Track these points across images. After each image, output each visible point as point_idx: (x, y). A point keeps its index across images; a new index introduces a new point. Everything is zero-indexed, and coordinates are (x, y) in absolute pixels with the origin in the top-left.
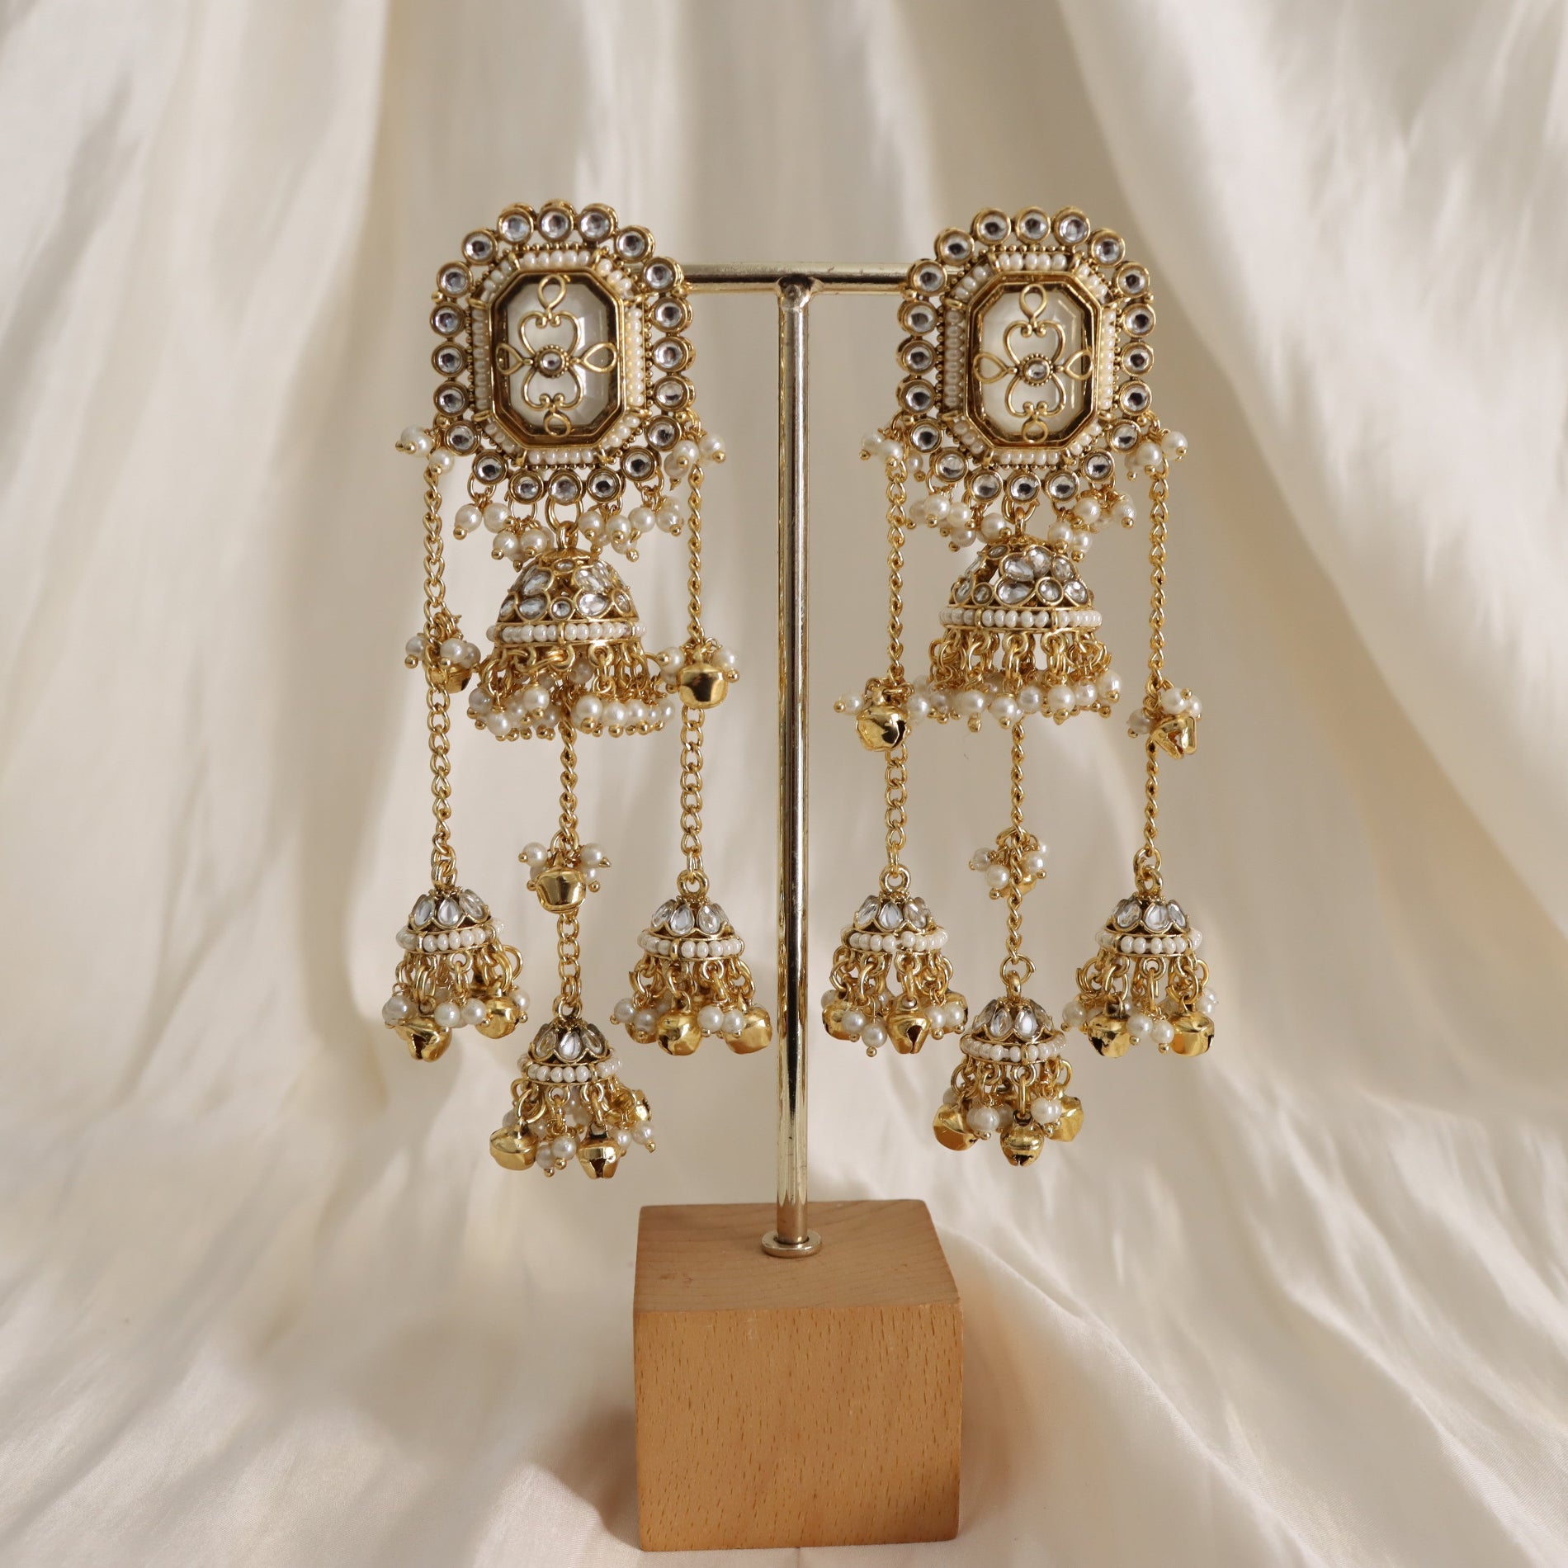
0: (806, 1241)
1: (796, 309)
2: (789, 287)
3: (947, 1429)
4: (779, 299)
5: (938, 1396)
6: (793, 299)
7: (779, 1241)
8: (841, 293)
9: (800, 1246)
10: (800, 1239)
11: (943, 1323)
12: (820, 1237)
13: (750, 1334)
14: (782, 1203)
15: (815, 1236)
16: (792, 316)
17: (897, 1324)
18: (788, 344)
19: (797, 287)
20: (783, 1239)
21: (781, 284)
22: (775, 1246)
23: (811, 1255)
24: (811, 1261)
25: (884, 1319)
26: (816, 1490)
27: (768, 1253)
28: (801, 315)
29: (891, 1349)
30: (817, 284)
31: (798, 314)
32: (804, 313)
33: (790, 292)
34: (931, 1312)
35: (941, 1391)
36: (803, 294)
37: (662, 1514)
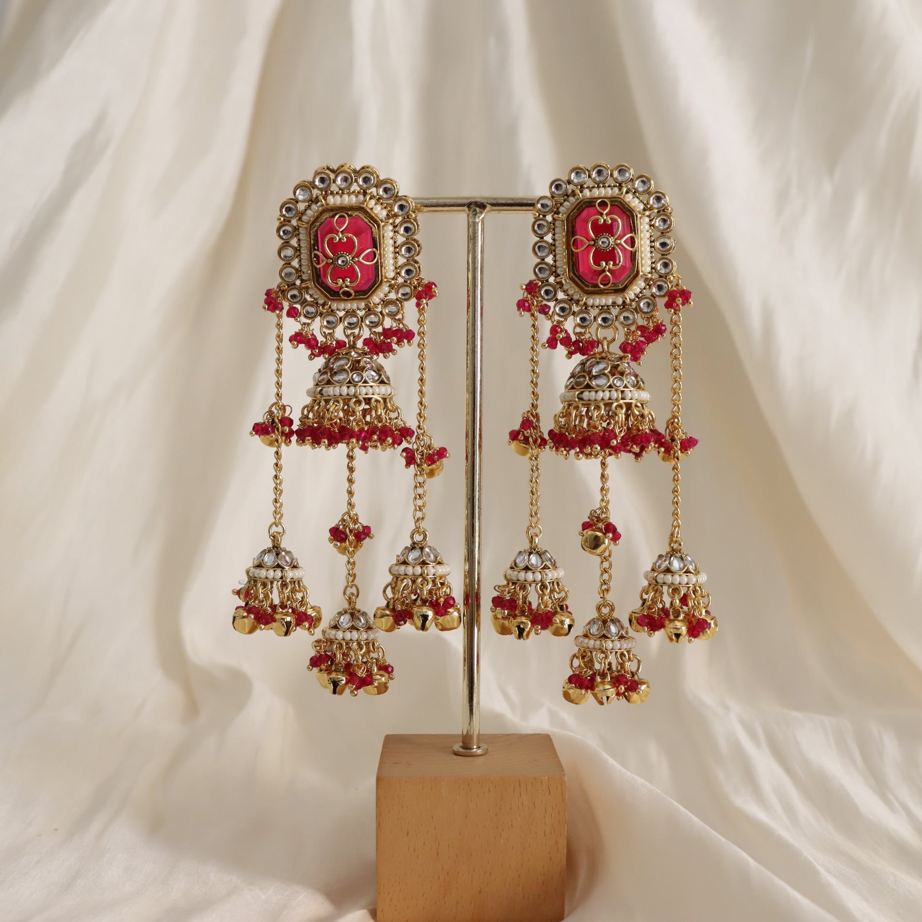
0: (479, 748)
1: (477, 221)
2: (473, 209)
3: (558, 852)
4: (468, 216)
5: (552, 832)
6: (475, 215)
7: (463, 748)
8: (501, 212)
9: (475, 750)
10: (475, 747)
11: (555, 788)
12: (486, 746)
13: (443, 791)
15: (484, 746)
16: (475, 225)
17: (528, 788)
18: (472, 239)
19: (478, 210)
20: (466, 746)
21: (469, 207)
22: (461, 750)
23: (481, 755)
24: (481, 758)
25: (521, 785)
27: (456, 754)
28: (480, 224)
29: (525, 803)
30: (489, 207)
31: (478, 224)
32: (482, 223)
33: (473, 212)
34: (548, 781)
35: (554, 829)
36: (481, 213)
37: (391, 900)
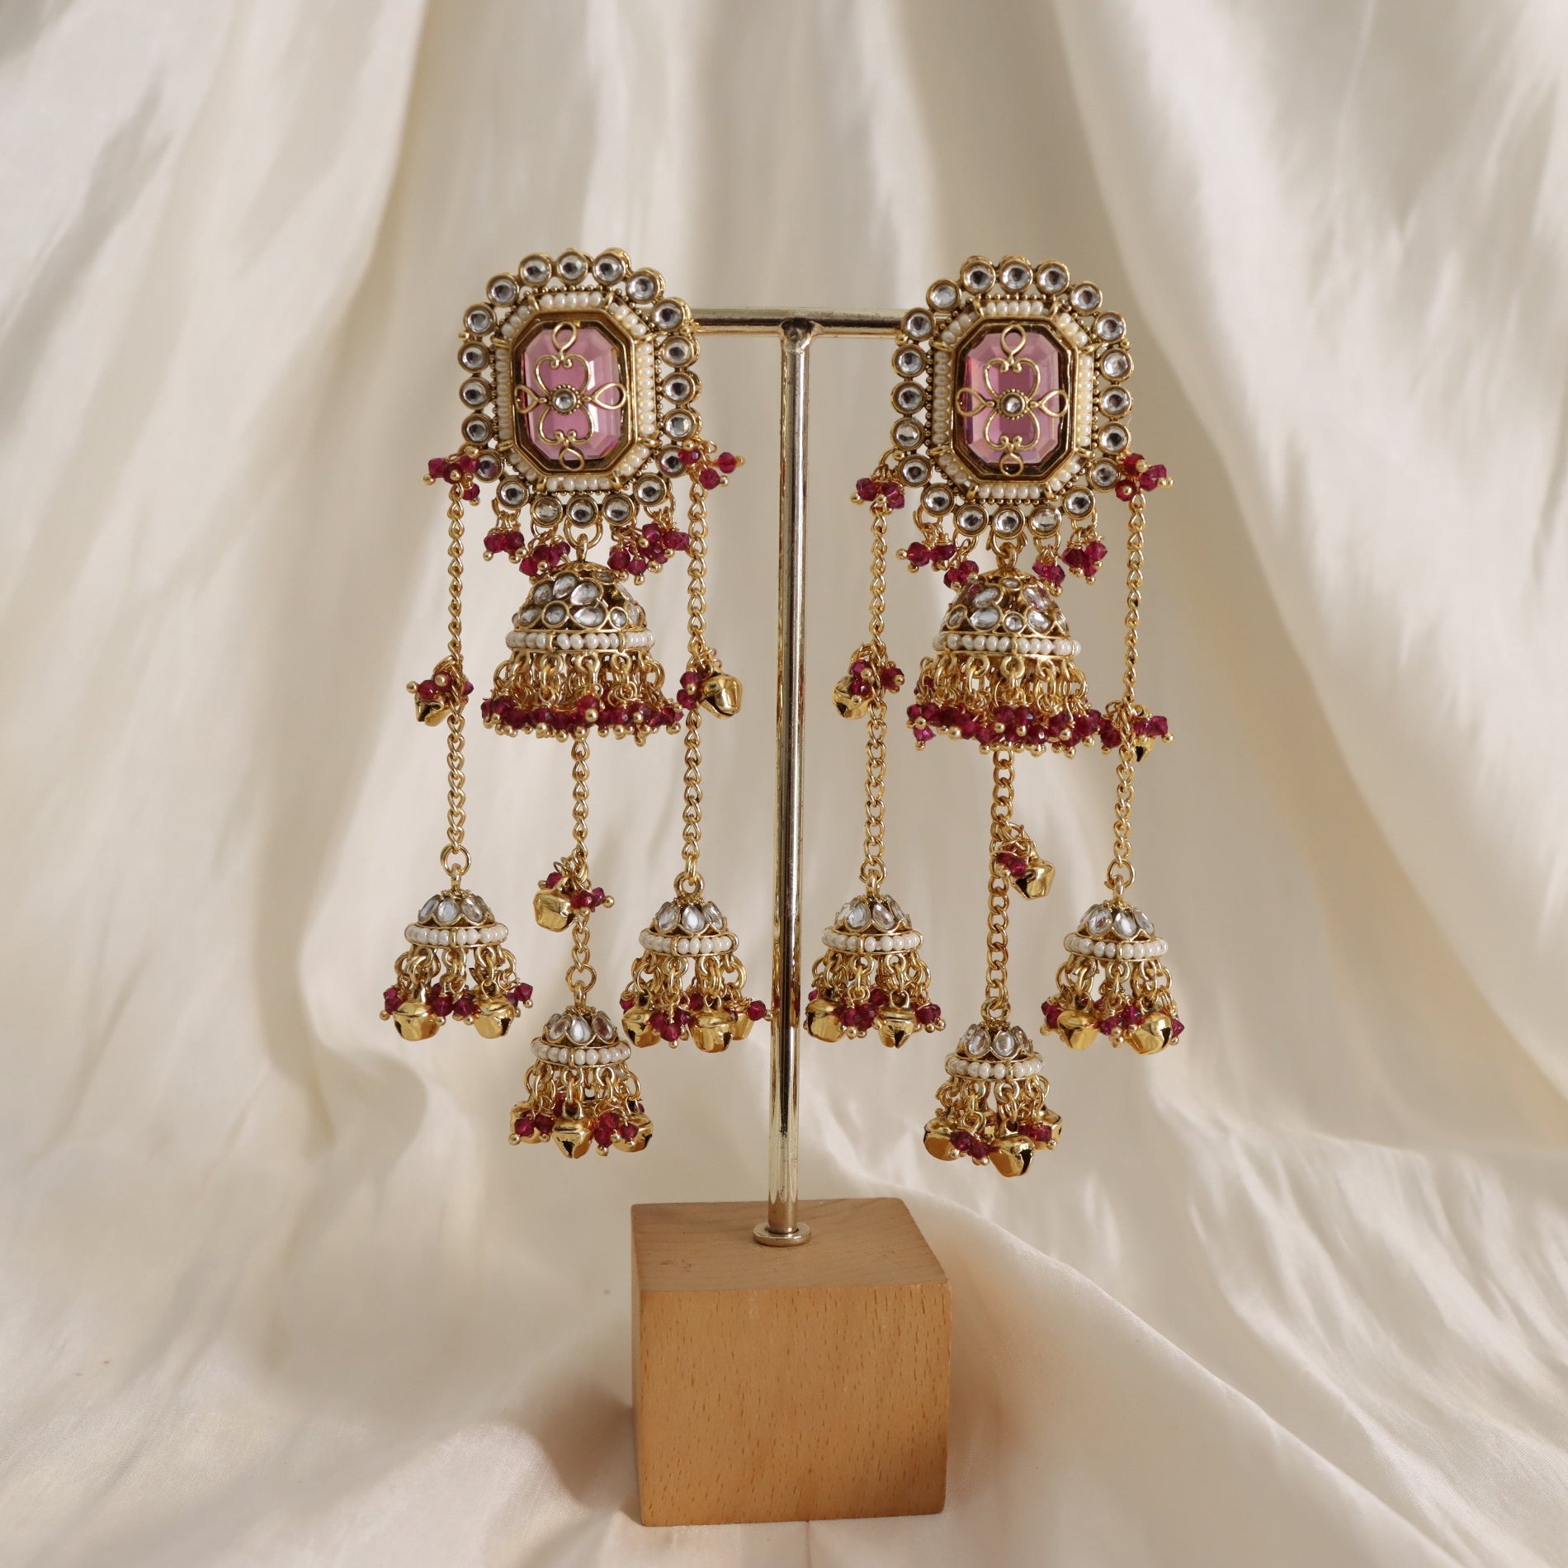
0: (796, 1231)
1: (798, 350)
2: (792, 329)
3: (936, 1404)
4: (782, 341)
5: (927, 1372)
6: (795, 341)
7: (771, 1231)
8: (839, 336)
9: (790, 1236)
10: (790, 1230)
11: (933, 1301)
12: (809, 1228)
13: (750, 1312)
14: (773, 1200)
15: (805, 1228)
16: (794, 357)
17: (889, 1303)
18: (789, 383)
19: (799, 331)
20: (774, 1229)
21: (783, 327)
22: (767, 1235)
23: (801, 1244)
24: (802, 1249)
25: (878, 1299)
26: (811, 1465)
27: (760, 1242)
28: (802, 357)
29: (884, 1327)
30: (817, 327)
31: (799, 355)
32: (805, 354)
33: (792, 335)
35: (930, 1368)
36: (805, 336)
37: (665, 1489)
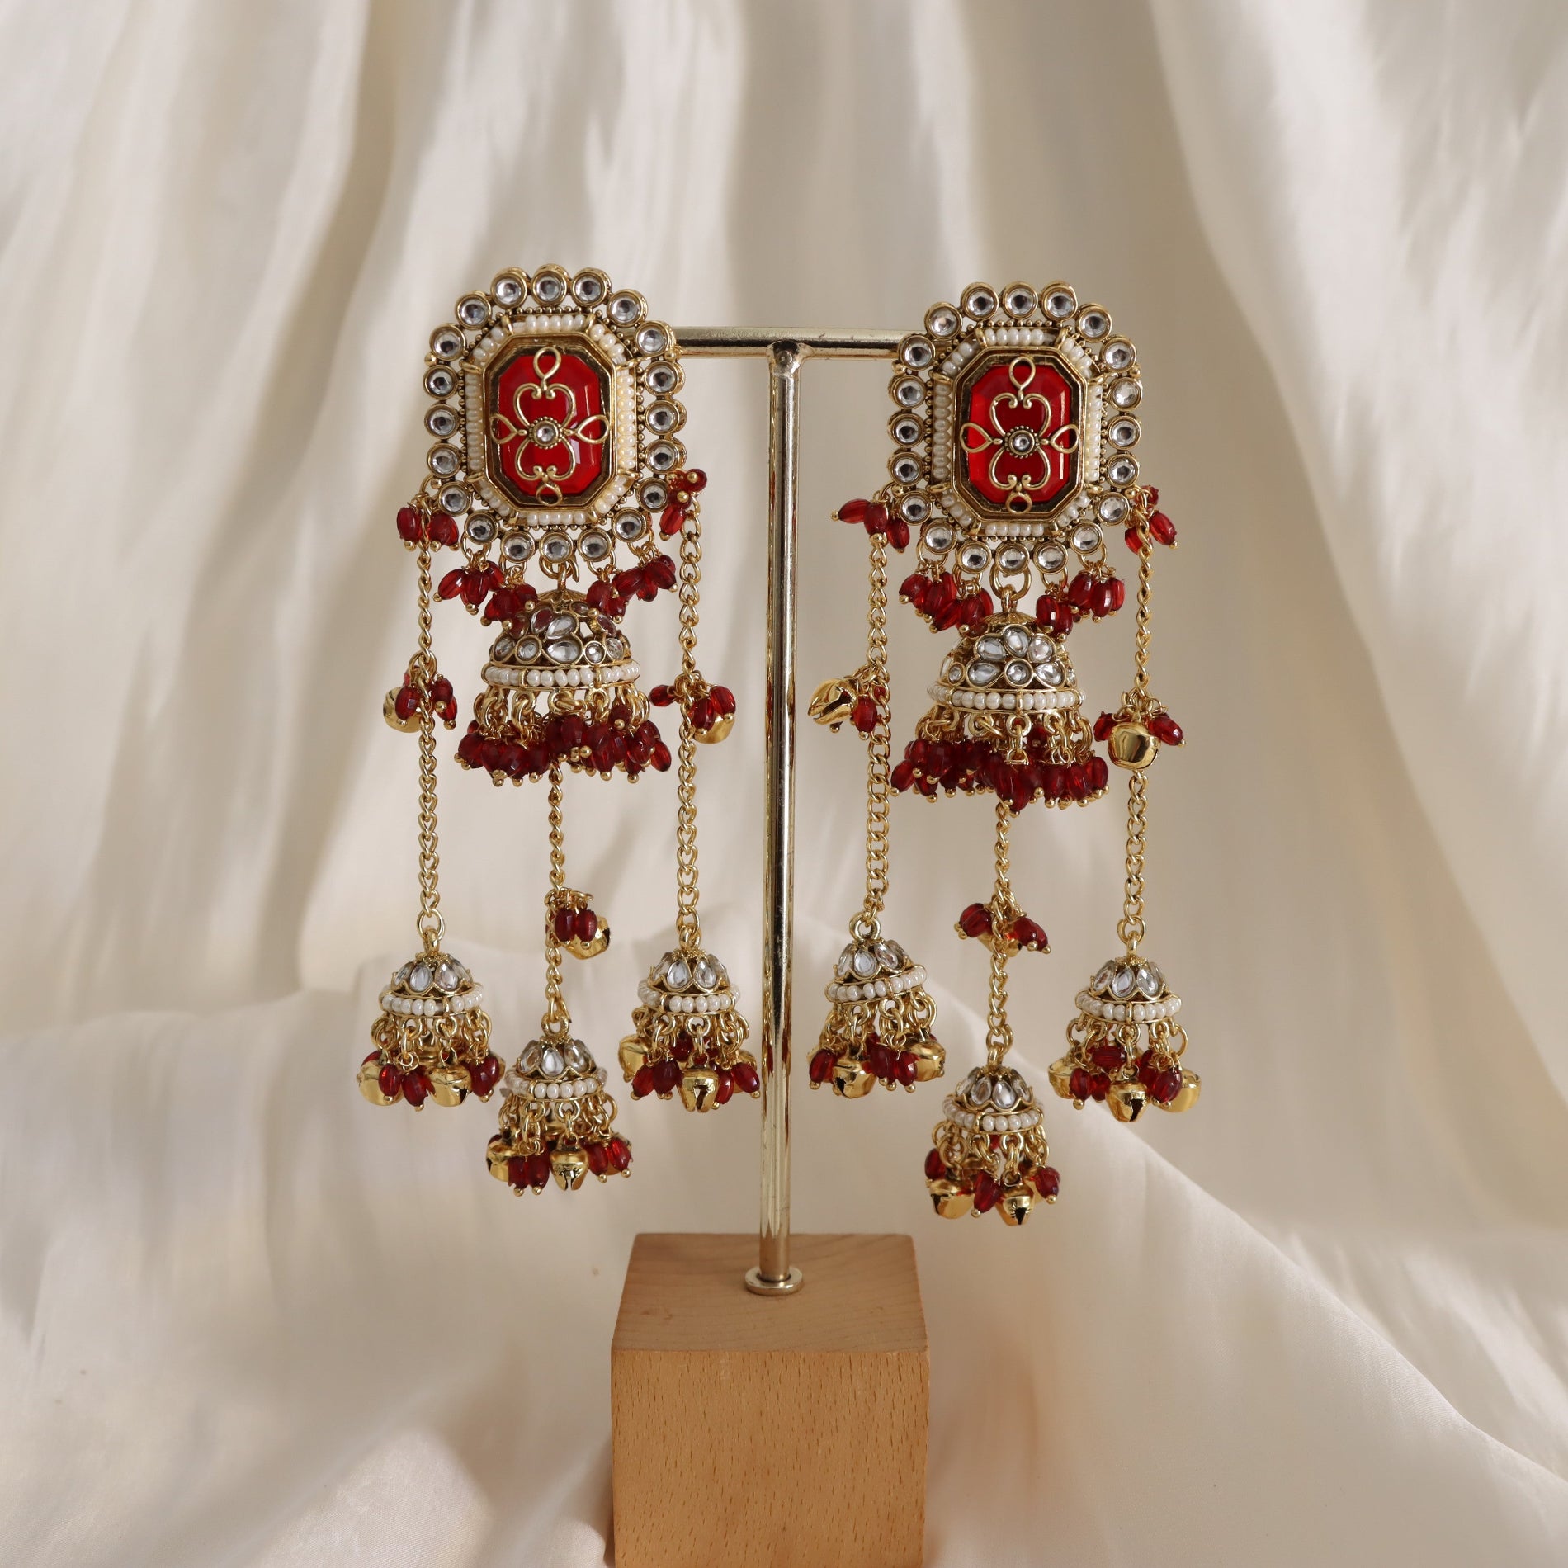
0: (787, 1281)
1: (786, 375)
2: (781, 352)
4: (770, 364)
5: (904, 1439)
6: (784, 363)
7: (761, 1280)
8: (831, 358)
9: (781, 1285)
10: (781, 1280)
11: (910, 1370)
13: (722, 1373)
15: (796, 1277)
16: (784, 383)
17: (865, 1370)
18: (778, 408)
19: (789, 353)
20: (765, 1277)
21: (772, 349)
22: (758, 1284)
23: (792, 1294)
24: (793, 1300)
25: (853, 1365)
26: (785, 1523)
27: (750, 1290)
28: (792, 381)
29: (859, 1393)
30: (805, 350)
31: (789, 380)
32: (795, 378)
33: (781, 357)
34: (898, 1359)
35: (907, 1435)
36: (794, 360)
